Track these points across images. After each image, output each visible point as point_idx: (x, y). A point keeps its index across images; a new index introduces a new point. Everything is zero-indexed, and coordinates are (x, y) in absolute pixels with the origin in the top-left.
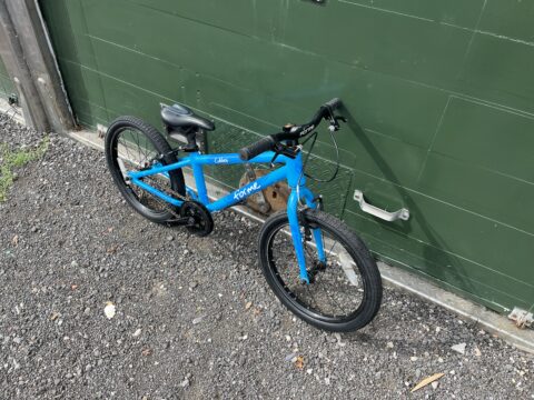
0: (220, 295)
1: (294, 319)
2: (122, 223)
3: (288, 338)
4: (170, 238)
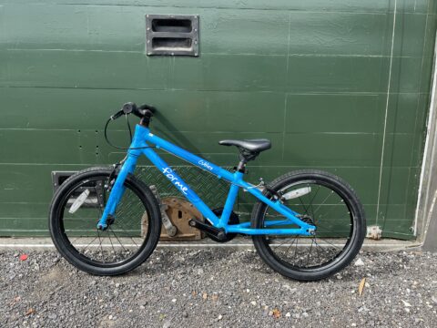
0: (174, 300)
2: (29, 290)
3: (254, 303)
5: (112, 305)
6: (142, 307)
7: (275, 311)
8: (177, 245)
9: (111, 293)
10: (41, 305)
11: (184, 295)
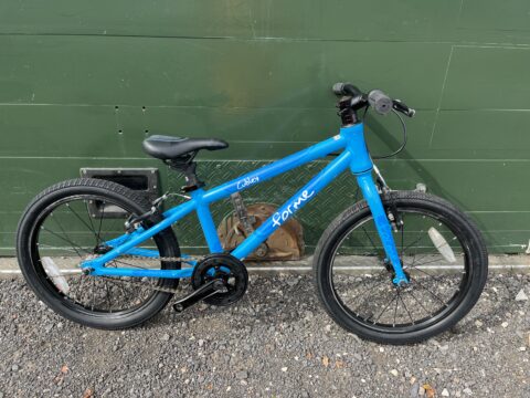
0: (285, 369)
1: (382, 349)
2: (77, 352)
3: (394, 372)
4: (166, 337)
5: (201, 379)
6: (243, 382)
7: (427, 386)
8: (269, 269)
9: (195, 355)
10: (101, 380)
11: (296, 358)
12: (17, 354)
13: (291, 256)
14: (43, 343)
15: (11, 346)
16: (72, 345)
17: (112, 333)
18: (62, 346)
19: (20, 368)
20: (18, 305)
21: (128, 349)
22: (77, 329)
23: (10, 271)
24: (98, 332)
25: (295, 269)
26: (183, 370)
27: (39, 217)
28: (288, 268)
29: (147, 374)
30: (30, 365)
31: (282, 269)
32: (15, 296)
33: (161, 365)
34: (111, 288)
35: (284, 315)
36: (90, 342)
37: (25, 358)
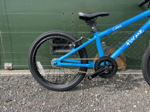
0: (135, 106)
2: (48, 98)
5: (100, 109)
6: (119, 111)
9: (95, 100)
10: (58, 108)
11: (138, 102)
12: (24, 99)
13: (122, 69)
14: (34, 95)
15: (22, 96)
16: (45, 96)
17: (60, 92)
18: (41, 96)
19: (25, 104)
20: (25, 83)
21: (67, 98)
22: (47, 91)
23: (22, 73)
24: (55, 92)
25: (124, 73)
26: (92, 106)
27: (38, 45)
28: (122, 73)
29: (77, 106)
30: (29, 103)
31: (119, 73)
32: (24, 81)
33: (82, 103)
34: (57, 79)
35: (126, 88)
36: (52, 95)
37: (27, 101)
